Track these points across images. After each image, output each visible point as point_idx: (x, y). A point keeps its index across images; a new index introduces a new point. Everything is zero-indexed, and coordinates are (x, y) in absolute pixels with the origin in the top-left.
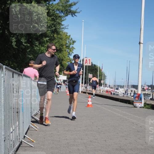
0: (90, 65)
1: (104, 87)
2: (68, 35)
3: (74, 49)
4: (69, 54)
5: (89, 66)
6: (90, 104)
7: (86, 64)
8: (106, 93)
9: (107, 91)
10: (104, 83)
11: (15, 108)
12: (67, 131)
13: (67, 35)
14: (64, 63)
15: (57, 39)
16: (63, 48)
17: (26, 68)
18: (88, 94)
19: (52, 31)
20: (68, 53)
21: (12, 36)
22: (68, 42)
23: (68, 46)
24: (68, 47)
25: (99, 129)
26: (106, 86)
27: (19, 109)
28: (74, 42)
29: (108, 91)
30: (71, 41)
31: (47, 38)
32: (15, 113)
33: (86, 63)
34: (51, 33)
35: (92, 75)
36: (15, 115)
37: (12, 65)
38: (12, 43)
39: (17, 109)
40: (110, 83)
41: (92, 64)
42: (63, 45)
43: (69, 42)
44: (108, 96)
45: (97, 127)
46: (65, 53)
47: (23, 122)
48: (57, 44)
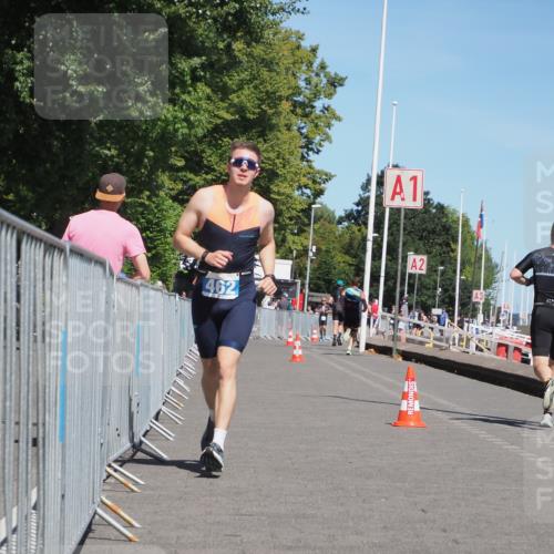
0: (419, 204)
1: (484, 323)
2: (303, 43)
3: (333, 122)
4: (308, 145)
5: (411, 213)
6: (410, 413)
7: (397, 203)
8: (498, 355)
9: (500, 345)
10: (487, 304)
11: (23, 421)
12: (290, 548)
13: (299, 47)
14: (279, 193)
15: (246, 65)
16: (278, 114)
17: (83, 210)
18: (400, 359)
19: (223, 24)
20: (303, 142)
21: (13, 42)
22: (302, 84)
23: (302, 105)
24: (304, 109)
25: (456, 542)
26: (498, 321)
27: (44, 424)
28: (335, 82)
29: (507, 346)
30: (317, 75)
31: (196, 61)
32: (22, 444)
33: (398, 197)
34: (219, 34)
35: (425, 257)
36: (23, 456)
37: (11, 197)
38: (12, 78)
39: (36, 425)
40: (517, 306)
41: (427, 202)
42: (280, 99)
43: (308, 81)
44: (509, 371)
45: (445, 531)
46: (287, 140)
47: (63, 496)
48: (246, 92)
